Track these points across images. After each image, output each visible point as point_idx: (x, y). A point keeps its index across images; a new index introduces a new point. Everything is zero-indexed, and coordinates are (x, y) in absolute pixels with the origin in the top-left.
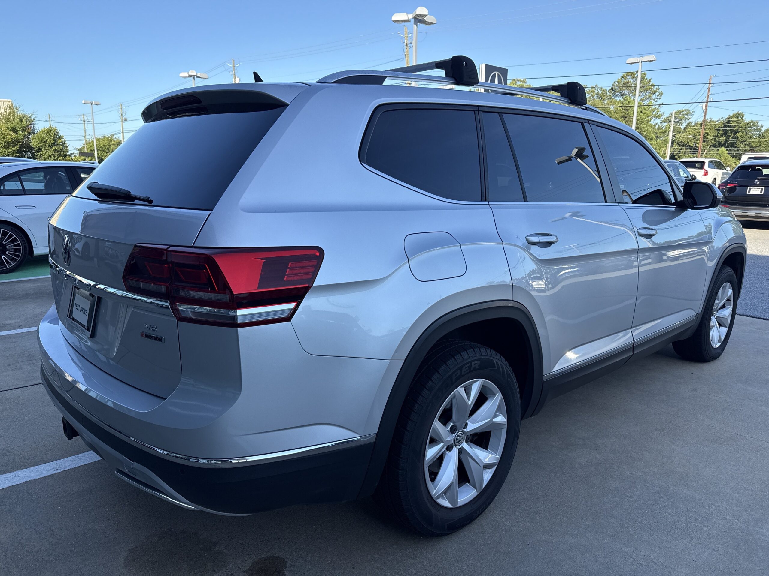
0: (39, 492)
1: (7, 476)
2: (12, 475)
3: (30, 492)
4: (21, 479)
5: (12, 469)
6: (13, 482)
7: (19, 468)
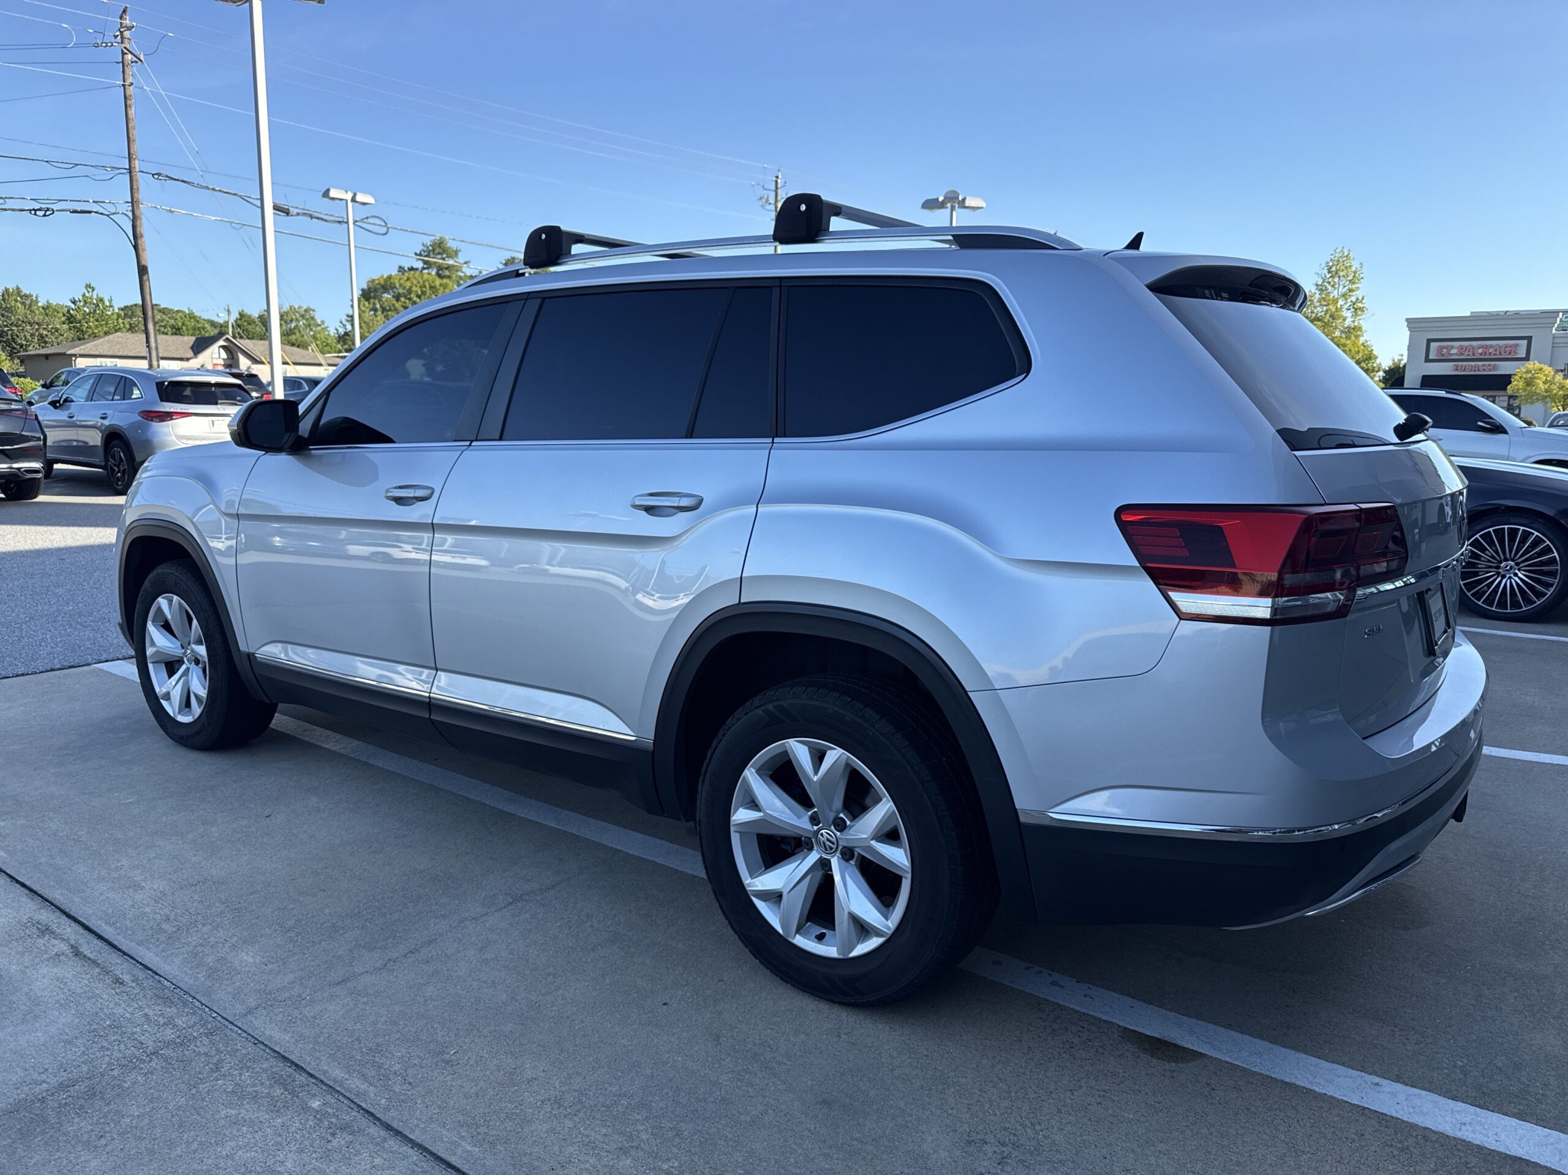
0: (1445, 1065)
1: (1479, 1136)
2: (1467, 1134)
3: (1461, 1076)
4: (1458, 1112)
5: (1459, 1147)
6: (1477, 1115)
7: (1443, 1140)
